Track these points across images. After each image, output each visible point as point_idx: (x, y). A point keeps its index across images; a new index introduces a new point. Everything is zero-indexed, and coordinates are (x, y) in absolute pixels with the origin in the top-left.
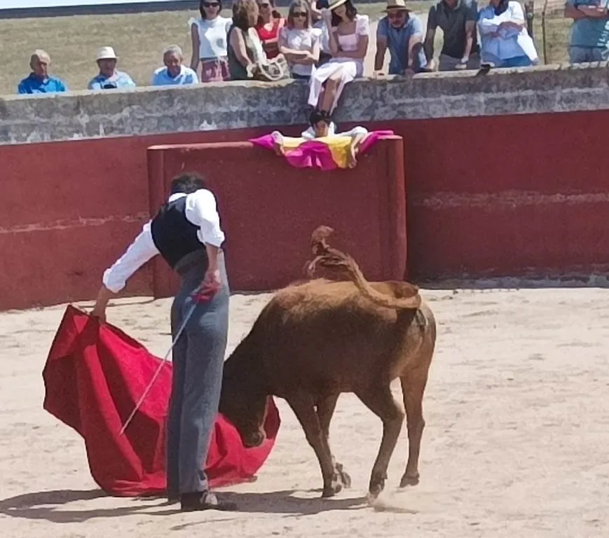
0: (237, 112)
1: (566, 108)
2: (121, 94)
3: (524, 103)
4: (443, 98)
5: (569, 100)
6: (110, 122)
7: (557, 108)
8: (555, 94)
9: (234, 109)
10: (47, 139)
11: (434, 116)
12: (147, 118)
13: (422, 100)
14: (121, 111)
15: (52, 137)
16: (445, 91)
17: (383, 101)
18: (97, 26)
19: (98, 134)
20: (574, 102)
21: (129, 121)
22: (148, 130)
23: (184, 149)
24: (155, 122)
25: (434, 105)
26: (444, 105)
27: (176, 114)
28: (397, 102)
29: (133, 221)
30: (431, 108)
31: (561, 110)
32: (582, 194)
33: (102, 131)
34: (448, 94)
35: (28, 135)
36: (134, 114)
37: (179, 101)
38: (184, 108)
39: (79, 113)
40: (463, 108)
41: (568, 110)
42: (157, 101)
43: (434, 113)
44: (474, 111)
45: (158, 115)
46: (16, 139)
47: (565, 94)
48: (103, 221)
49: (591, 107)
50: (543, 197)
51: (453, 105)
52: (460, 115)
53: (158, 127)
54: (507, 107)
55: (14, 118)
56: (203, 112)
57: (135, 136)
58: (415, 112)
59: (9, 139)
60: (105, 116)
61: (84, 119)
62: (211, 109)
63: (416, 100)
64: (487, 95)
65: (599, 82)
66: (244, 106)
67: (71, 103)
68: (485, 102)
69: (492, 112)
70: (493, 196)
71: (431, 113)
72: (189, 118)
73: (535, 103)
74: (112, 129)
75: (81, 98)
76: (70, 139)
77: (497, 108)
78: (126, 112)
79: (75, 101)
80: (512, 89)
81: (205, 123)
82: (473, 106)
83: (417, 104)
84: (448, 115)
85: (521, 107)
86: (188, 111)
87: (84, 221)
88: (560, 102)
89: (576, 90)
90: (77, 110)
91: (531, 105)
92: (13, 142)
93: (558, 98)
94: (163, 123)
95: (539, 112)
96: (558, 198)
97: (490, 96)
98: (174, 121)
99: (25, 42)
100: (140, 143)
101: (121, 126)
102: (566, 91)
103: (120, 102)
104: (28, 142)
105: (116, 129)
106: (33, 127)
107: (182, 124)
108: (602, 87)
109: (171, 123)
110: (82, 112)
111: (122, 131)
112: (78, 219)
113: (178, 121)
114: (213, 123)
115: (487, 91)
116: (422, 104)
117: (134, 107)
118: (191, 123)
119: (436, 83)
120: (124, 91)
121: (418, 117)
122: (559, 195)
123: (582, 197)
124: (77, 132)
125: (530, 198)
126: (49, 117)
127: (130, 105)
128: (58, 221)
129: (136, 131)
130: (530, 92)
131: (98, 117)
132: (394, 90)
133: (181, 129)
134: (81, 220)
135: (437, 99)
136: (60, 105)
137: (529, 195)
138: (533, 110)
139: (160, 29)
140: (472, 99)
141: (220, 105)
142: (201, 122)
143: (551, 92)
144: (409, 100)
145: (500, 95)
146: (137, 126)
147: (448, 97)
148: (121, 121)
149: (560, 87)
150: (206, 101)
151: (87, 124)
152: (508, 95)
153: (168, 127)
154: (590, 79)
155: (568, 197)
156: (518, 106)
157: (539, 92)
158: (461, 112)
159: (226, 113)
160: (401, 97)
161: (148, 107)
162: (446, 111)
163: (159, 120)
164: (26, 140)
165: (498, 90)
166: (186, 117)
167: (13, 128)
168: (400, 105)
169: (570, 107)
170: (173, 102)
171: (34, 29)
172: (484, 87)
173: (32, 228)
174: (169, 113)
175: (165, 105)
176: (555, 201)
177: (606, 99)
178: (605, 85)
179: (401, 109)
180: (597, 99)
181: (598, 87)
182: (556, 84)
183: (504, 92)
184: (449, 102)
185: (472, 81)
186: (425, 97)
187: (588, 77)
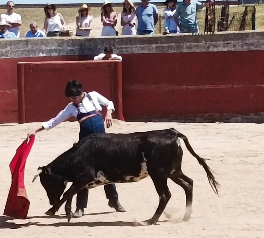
1: (188, 51)
2: (7, 41)
3: (171, 49)
4: (138, 46)
6: (2, 52)
8: (184, 45)
9: (53, 48)
11: (135, 53)
12: (17, 51)
13: (130, 46)
14: (6, 48)
16: (139, 43)
17: (114, 46)
20: (191, 48)
21: (10, 52)
22: (18, 56)
23: (32, 63)
24: (21, 52)
25: (135, 48)
26: (139, 49)
27: (29, 50)
28: (119, 47)
29: (11, 92)
30: (134, 49)
31: (186, 52)
32: (194, 85)
34: (140, 44)
36: (12, 49)
37: (30, 44)
38: (33, 47)
40: (146, 50)
41: (189, 51)
42: (22, 44)
43: (135, 51)
44: (151, 51)
45: (22, 49)
47: (188, 45)
49: (198, 51)
50: (178, 87)
51: (142, 48)
52: (146, 53)
53: (21, 55)
54: (165, 50)
56: (40, 49)
57: (12, 58)
58: (127, 51)
62: (44, 48)
63: (127, 46)
64: (156, 45)
65: (202, 41)
66: (57, 47)
68: (156, 48)
69: (158, 52)
70: (158, 86)
71: (133, 51)
72: (35, 51)
73: (176, 48)
74: (3, 55)
77: (160, 50)
78: (8, 48)
80: (166, 43)
81: (41, 53)
82: (151, 49)
83: (128, 48)
84: (140, 52)
85: (170, 50)
86: (34, 48)
88: (186, 48)
89: (192, 44)
91: (174, 50)
93: (185, 46)
94: (24, 53)
95: (177, 52)
96: (184, 87)
97: (158, 45)
98: (28, 52)
100: (14, 61)
101: (6, 54)
102: (188, 44)
103: (6, 44)
105: (5, 55)
107: (32, 54)
108: (203, 42)
111: (7, 56)
113: (30, 52)
114: (44, 53)
115: (156, 43)
116: (130, 48)
117: (12, 46)
118: (35, 53)
119: (136, 40)
120: (8, 39)
121: (128, 53)
122: (184, 86)
123: (194, 87)
125: (173, 87)
127: (10, 45)
129: (13, 56)
130: (174, 44)
132: (118, 42)
133: (31, 56)
135: (136, 46)
137: (173, 85)
138: (175, 51)
139: (26, 15)
140: (150, 46)
141: (47, 46)
142: (39, 53)
143: (182, 44)
144: (125, 46)
145: (161, 45)
146: (13, 54)
148: (6, 52)
149: (185, 43)
150: (42, 44)
152: (165, 45)
153: (26, 55)
154: (198, 39)
155: (188, 87)
156: (169, 50)
157: (177, 44)
159: (50, 50)
160: (121, 45)
161: (18, 46)
162: (139, 51)
165: (161, 43)
166: (33, 51)
168: (121, 48)
169: (190, 50)
170: (28, 45)
172: (155, 42)
174: (27, 49)
175: (25, 46)
176: (183, 88)
177: (204, 48)
178: (204, 42)
179: (121, 49)
180: (201, 47)
181: (201, 42)
182: (184, 41)
183: (163, 44)
184: (141, 47)
185: (150, 39)
186: (131, 45)
187: (197, 39)
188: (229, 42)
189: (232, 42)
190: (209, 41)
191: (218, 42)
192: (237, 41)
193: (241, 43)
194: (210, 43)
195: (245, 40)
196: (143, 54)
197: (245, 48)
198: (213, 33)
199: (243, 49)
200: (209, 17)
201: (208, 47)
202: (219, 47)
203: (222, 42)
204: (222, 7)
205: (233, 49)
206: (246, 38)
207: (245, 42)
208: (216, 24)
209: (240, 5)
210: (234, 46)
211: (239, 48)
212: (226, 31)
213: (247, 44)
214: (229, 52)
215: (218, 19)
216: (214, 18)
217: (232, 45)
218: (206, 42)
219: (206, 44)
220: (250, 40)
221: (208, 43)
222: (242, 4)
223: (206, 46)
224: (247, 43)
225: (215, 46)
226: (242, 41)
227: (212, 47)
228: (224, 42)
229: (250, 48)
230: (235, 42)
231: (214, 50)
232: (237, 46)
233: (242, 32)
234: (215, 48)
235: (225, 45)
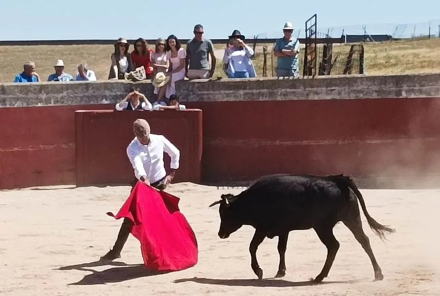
0: (120, 95)
1: (283, 98)
2: (62, 84)
3: (263, 96)
4: (223, 92)
5: (285, 95)
6: (57, 98)
7: (279, 98)
8: (278, 92)
9: (119, 93)
10: (25, 105)
11: (218, 101)
12: (76, 97)
13: (212, 92)
14: (62, 93)
15: (27, 104)
16: (224, 88)
17: (193, 92)
18: (50, 50)
19: (51, 103)
20: (287, 96)
21: (66, 98)
22: (76, 103)
23: (94, 112)
24: (79, 99)
25: (218, 95)
26: (223, 95)
27: (90, 95)
28: (199, 93)
29: (67, 147)
30: (216, 96)
31: (281, 100)
32: (290, 141)
33: (52, 102)
34: (224, 90)
35: (16, 103)
36: (69, 94)
37: (91, 89)
38: (94, 92)
39: (41, 93)
40: (232, 97)
41: (284, 100)
42: (81, 88)
44: (238, 99)
45: (82, 95)
46: (10, 105)
47: (283, 92)
48: (52, 147)
49: (295, 99)
50: (270, 142)
51: (228, 95)
52: (231, 100)
53: (81, 102)
54: (255, 97)
55: (9, 94)
56: (103, 94)
57: (69, 105)
58: (209, 98)
59: (6, 104)
60: (54, 95)
61: (43, 96)
62: (107, 93)
63: (209, 92)
64: (244, 91)
65: (299, 86)
66: (124, 92)
67: (38, 88)
68: (244, 95)
69: (247, 99)
70: (246, 140)
71: (216, 99)
72: (96, 97)
73: (268, 95)
74: (58, 102)
75: (43, 85)
76: (36, 106)
77: (249, 98)
78: (65, 94)
79: (40, 87)
80: (257, 89)
81: (104, 100)
82: (237, 96)
83: (210, 94)
84: (225, 100)
85: (261, 98)
86: (96, 94)
87: (42, 147)
88: (280, 96)
89: (288, 90)
90: (40, 91)
91: (266, 97)
92: (8, 106)
93: (279, 94)
94: (83, 99)
95: (270, 100)
96: (278, 142)
97: (246, 91)
98: (89, 99)
99: (14, 58)
100: (72, 109)
101: (62, 100)
102: (283, 90)
103: (62, 88)
104: (16, 106)
105: (60, 101)
106: (18, 99)
107: (92, 100)
108: (301, 89)
109: (87, 100)
110: (43, 92)
111: (63, 102)
112: (39, 145)
113: (91, 98)
114: (108, 100)
115: (245, 89)
116: (212, 94)
117: (69, 91)
118: (97, 100)
120: (64, 83)
121: (210, 101)
123: (290, 143)
124: (40, 102)
125: (264, 142)
126: (27, 94)
127: (67, 90)
128: (30, 146)
129: (70, 103)
130: (265, 90)
131: (50, 95)
132: (198, 87)
133: (92, 103)
134: (40, 146)
135: (220, 92)
136: (32, 89)
137: (264, 140)
138: (267, 99)
139: (82, 53)
140: (237, 93)
141: (112, 91)
142: (102, 99)
143: (276, 90)
144: (206, 92)
145: (250, 91)
146: (70, 100)
147: (225, 91)
148: (62, 98)
150: (105, 89)
151: (45, 99)
152: (254, 91)
153: (85, 101)
155: (283, 143)
156: (260, 97)
157: (270, 91)
158: (232, 99)
159: (115, 96)
160: (202, 91)
161: (76, 92)
162: (224, 98)
163: (82, 98)
164: (14, 105)
165: (250, 89)
166: (95, 97)
167: (8, 99)
168: (201, 94)
169: (285, 98)
170: (89, 89)
171: (19, 51)
172: (243, 87)
173: (16, 149)
174: (86, 94)
175: (85, 90)
176: (276, 144)
177: (302, 95)
178: (303, 88)
179: (202, 96)
180: (298, 95)
181: (299, 88)
182: (279, 87)
183: (253, 90)
184: (225, 93)
185: (237, 84)
186: (214, 91)
187: (295, 84)
188: (332, 88)
189: (337, 88)
190: (308, 87)
191: (319, 88)
192: (343, 88)
193: (348, 90)
194: (310, 89)
195: (353, 86)
196: (227, 102)
197: (353, 96)
198: (314, 76)
199: (350, 97)
200: (309, 58)
201: (308, 95)
202: (320, 95)
203: (324, 89)
204: (324, 46)
205: (338, 97)
206: (354, 84)
207: (352, 88)
208: (318, 67)
209: (342, 44)
210: (339, 93)
211: (345, 96)
212: (329, 74)
213: (355, 92)
214: (333, 101)
215: (319, 60)
216: (315, 58)
217: (337, 91)
218: (305, 88)
219: (305, 90)
220: (358, 86)
221: (307, 89)
222: (344, 42)
223: (305, 93)
224: (355, 90)
225: (317, 93)
226: (348, 88)
227: (312, 94)
228: (327, 88)
229: (358, 97)
230: (341, 88)
231: (314, 98)
232: (343, 93)
233: (347, 75)
234: (316, 95)
235: (328, 92)
